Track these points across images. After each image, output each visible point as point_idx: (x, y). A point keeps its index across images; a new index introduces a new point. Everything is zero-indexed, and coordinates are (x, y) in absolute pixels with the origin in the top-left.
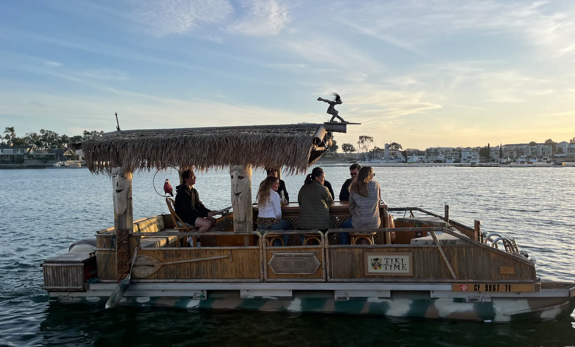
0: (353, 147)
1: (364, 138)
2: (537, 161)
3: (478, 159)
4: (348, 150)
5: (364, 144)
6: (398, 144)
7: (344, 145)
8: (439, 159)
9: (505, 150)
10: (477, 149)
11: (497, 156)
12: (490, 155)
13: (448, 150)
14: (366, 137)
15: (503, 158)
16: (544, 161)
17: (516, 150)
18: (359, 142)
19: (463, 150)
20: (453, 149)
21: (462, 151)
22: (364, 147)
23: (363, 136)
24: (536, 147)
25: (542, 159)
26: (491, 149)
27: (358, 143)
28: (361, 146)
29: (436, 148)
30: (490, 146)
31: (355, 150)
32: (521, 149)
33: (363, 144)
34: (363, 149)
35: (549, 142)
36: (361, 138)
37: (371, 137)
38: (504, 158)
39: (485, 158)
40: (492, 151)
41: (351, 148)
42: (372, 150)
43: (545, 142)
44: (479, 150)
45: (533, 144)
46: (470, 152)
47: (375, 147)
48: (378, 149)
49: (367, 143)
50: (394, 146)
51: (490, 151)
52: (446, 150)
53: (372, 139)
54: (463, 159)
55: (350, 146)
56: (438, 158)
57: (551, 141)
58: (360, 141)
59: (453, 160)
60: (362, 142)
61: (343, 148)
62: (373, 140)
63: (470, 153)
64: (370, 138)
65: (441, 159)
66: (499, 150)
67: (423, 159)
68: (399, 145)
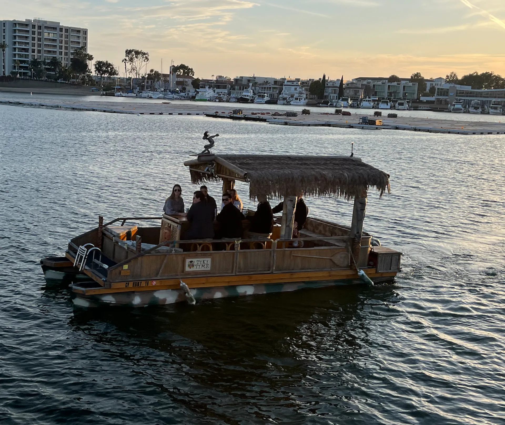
0: (113, 68)
1: (133, 53)
2: (389, 107)
3: (303, 99)
4: (104, 72)
5: (134, 64)
6: (189, 67)
7: (97, 64)
8: (245, 96)
9: (348, 86)
10: (306, 83)
11: (335, 95)
12: (325, 94)
13: (267, 82)
14: (137, 53)
15: (341, 99)
16: (399, 108)
17: (365, 86)
18: (125, 59)
19: (286, 83)
20: (275, 81)
21: (284, 85)
22: (133, 69)
23: (132, 49)
24: (396, 85)
25: (397, 105)
26: (327, 84)
27: (123, 61)
28: (129, 66)
29: (250, 78)
30: (326, 78)
31: (117, 73)
32: (374, 85)
33: (131, 64)
34: (131, 72)
35: (416, 77)
36: (128, 52)
37: (146, 52)
38: (343, 100)
39: (317, 97)
40: (329, 87)
41: (109, 69)
42: (145, 74)
43: (412, 77)
44: (310, 85)
45: (393, 79)
46: (296, 87)
47: (152, 71)
48: (157, 74)
49: (138, 62)
50: (182, 71)
51: (325, 87)
52: (264, 82)
53: (147, 55)
54: (282, 97)
55: (108, 65)
56: (244, 94)
57: (420, 76)
58: (127, 58)
59: (266, 99)
60: (131, 60)
61: (96, 68)
62: (149, 57)
63: (296, 89)
64: (144, 54)
65: (248, 96)
66: (338, 85)
67: (220, 95)
68: (190, 69)
